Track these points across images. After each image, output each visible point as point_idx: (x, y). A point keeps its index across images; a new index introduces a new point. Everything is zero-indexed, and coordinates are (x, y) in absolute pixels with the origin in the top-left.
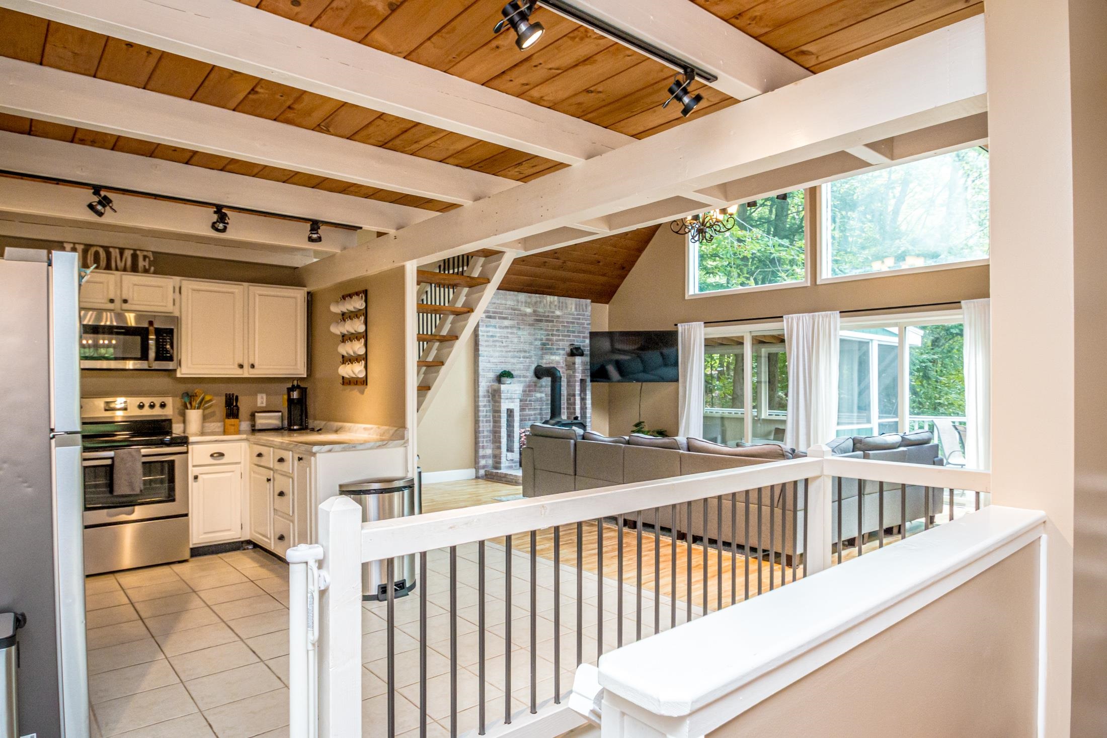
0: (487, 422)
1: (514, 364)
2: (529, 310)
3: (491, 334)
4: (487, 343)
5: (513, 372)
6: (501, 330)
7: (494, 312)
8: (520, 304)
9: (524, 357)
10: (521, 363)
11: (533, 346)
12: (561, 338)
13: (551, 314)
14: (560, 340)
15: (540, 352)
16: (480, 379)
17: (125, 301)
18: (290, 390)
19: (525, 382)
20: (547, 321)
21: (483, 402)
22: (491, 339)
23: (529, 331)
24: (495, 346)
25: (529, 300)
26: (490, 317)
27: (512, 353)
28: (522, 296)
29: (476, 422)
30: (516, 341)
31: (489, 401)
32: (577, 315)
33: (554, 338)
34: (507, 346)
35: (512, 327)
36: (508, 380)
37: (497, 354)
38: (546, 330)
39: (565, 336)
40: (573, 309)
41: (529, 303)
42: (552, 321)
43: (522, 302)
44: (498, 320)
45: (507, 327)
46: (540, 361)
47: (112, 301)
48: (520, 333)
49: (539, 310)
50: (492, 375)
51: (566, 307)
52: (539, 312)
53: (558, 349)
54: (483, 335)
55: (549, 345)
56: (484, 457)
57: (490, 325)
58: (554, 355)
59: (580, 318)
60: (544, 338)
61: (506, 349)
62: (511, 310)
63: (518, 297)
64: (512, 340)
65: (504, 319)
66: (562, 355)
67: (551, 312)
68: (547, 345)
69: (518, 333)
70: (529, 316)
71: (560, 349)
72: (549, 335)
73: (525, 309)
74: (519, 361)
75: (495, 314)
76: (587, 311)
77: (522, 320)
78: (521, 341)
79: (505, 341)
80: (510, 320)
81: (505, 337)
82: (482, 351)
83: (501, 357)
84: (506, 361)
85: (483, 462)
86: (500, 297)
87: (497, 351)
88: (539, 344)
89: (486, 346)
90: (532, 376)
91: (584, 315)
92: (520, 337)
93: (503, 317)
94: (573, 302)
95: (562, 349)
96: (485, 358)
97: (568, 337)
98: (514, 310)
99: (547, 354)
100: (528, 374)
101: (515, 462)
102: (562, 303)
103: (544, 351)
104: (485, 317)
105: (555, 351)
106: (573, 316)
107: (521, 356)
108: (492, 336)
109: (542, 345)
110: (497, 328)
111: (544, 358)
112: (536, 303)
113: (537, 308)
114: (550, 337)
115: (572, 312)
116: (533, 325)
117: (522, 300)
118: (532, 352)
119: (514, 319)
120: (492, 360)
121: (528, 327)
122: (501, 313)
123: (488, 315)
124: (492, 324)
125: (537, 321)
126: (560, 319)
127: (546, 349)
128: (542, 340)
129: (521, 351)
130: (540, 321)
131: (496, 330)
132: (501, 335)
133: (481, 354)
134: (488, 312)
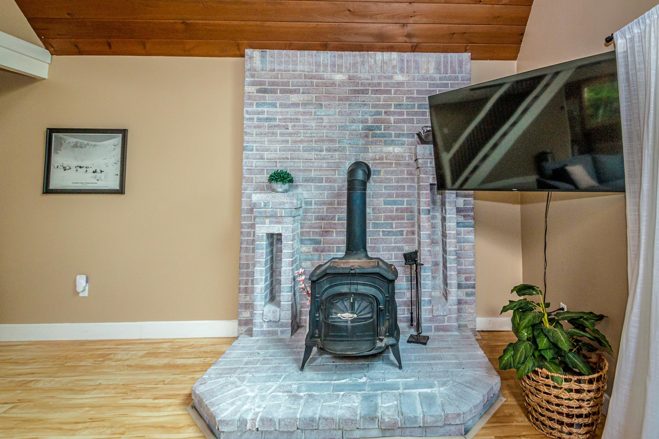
1: (308, 160)
2: (339, 77)
3: (265, 116)
4: (258, 130)
6: (284, 110)
7: (273, 84)
8: (322, 69)
9: (328, 150)
10: (324, 159)
11: (347, 132)
12: (405, 117)
13: (383, 81)
14: (404, 121)
15: (361, 142)
16: (244, 186)
19: (331, 188)
20: (376, 92)
22: (267, 124)
23: (337, 110)
24: (273, 133)
25: (338, 62)
26: (265, 91)
27: (305, 144)
28: (325, 57)
30: (314, 125)
32: (441, 79)
33: (392, 118)
34: (296, 134)
35: (305, 105)
37: (274, 147)
38: (374, 106)
39: (416, 114)
40: (432, 71)
41: (340, 66)
42: (388, 92)
43: (326, 66)
44: (279, 95)
45: (296, 105)
46: (362, 155)
48: (321, 112)
49: (359, 75)
51: (417, 68)
52: (360, 78)
53: (398, 136)
54: (252, 119)
55: (380, 130)
56: (248, 306)
57: (264, 103)
58: (391, 145)
59: (448, 84)
60: (369, 119)
61: (294, 138)
62: (305, 79)
63: (318, 58)
64: (306, 124)
65: (291, 92)
66: (408, 145)
67: (385, 77)
68: (375, 130)
69: (318, 113)
70: (339, 86)
71: (403, 134)
72: (379, 113)
73: (333, 76)
74: (319, 156)
75: (273, 85)
76: (461, 72)
77: (326, 93)
78: (324, 124)
79: (292, 126)
80: (303, 93)
81: (291, 120)
82: (248, 142)
83: (284, 151)
84: (294, 157)
85: (246, 315)
86: (283, 60)
87: (277, 141)
88: (360, 128)
89: (257, 134)
90: (344, 179)
91: (456, 78)
92: (322, 119)
93: (289, 89)
94: (431, 59)
95: (408, 135)
96: (254, 152)
97: (420, 116)
98: (311, 78)
99: (376, 144)
100: (337, 176)
101: (282, 326)
102: (408, 61)
103: (370, 139)
104: (255, 92)
105: (393, 138)
106: (432, 82)
107: (324, 148)
108: (267, 120)
109: (365, 130)
110: (278, 107)
111: (370, 151)
112: (355, 64)
113: (357, 72)
114: (383, 116)
115: (428, 76)
116: (347, 99)
117: (326, 62)
118: (345, 141)
119: (310, 92)
120: (266, 155)
121: (337, 102)
122: (284, 84)
123: (260, 88)
124: (268, 102)
125: (355, 93)
126: (403, 87)
127: (374, 136)
128: (366, 123)
129: (323, 141)
130: (363, 93)
131: (275, 110)
132: (285, 117)
133: (247, 146)
134: (261, 83)
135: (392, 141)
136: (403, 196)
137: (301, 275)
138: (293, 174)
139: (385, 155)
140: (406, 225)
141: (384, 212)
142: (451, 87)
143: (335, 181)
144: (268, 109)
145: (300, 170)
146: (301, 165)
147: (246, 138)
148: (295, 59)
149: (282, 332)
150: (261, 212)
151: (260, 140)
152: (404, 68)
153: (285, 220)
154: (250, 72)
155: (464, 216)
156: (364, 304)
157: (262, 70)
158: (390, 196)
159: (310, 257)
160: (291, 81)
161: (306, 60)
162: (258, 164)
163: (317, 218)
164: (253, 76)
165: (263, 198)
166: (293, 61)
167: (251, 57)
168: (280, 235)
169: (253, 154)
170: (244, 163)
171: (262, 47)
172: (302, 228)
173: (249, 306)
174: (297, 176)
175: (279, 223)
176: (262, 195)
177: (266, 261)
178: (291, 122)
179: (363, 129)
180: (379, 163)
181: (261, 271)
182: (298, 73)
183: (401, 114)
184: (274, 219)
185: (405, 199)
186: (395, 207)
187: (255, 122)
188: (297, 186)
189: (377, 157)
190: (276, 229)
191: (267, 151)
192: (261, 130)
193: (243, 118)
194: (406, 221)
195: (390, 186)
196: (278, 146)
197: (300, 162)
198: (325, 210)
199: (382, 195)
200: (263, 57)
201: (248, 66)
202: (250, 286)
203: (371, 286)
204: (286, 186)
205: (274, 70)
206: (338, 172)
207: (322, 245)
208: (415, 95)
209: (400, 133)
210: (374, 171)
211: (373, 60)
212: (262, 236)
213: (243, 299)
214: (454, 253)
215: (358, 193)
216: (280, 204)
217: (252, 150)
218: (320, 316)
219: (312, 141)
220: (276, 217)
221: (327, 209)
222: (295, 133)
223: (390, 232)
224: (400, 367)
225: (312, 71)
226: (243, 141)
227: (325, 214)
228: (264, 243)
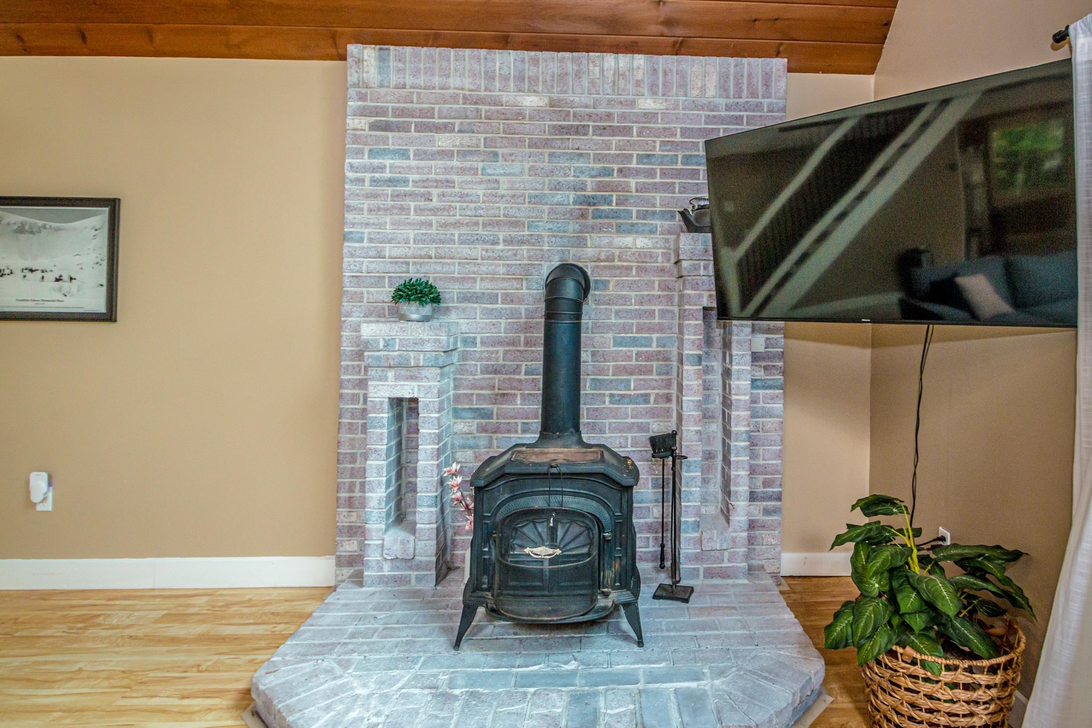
1: (470, 260)
2: (531, 101)
3: (387, 175)
4: (373, 202)
6: (422, 163)
7: (402, 113)
8: (497, 84)
9: (508, 241)
10: (500, 258)
11: (546, 207)
12: (658, 180)
13: (617, 110)
14: (655, 187)
15: (573, 226)
16: (346, 306)
19: (513, 314)
20: (602, 131)
22: (389, 190)
23: (527, 165)
24: (402, 209)
25: (530, 71)
26: (386, 127)
27: (464, 230)
28: (506, 60)
30: (481, 193)
32: (728, 108)
33: (633, 182)
34: (448, 210)
35: (463, 154)
37: (409, 234)
38: (598, 158)
39: (679, 174)
40: (711, 92)
41: (534, 80)
42: (627, 131)
43: (505, 78)
44: (414, 134)
46: (573, 251)
48: (496, 168)
49: (570, 97)
51: (683, 85)
52: (572, 104)
53: (643, 215)
54: (361, 181)
55: (609, 204)
56: (354, 530)
57: (384, 150)
58: (629, 232)
59: (741, 117)
60: (589, 184)
61: (443, 219)
62: (464, 103)
63: (490, 64)
64: (466, 191)
65: (437, 129)
66: (662, 233)
67: (621, 103)
68: (600, 204)
69: (489, 171)
70: (531, 118)
71: (654, 213)
72: (608, 172)
73: (519, 98)
74: (490, 254)
75: (402, 116)
76: (767, 95)
77: (504, 132)
78: (501, 192)
79: (439, 196)
80: (460, 131)
81: (438, 183)
82: (354, 224)
83: (423, 242)
84: (443, 254)
85: (350, 546)
86: (422, 66)
87: (409, 224)
88: (571, 200)
89: (370, 211)
90: (538, 297)
91: (758, 107)
92: (497, 182)
93: (434, 124)
94: (710, 69)
95: (663, 215)
96: (365, 244)
97: (687, 178)
98: (476, 103)
99: (600, 231)
100: (525, 291)
101: (418, 567)
102: (665, 73)
103: (590, 221)
104: (367, 128)
105: (634, 220)
106: (711, 113)
107: (501, 238)
108: (391, 182)
109: (581, 204)
110: (412, 157)
111: (589, 243)
112: (563, 76)
113: (566, 92)
114: (616, 178)
115: (704, 101)
116: (546, 144)
117: (505, 71)
118: (541, 224)
119: (475, 128)
120: (388, 249)
121: (527, 150)
122: (423, 113)
123: (376, 121)
124: (392, 147)
125: (561, 134)
126: (656, 122)
127: (598, 215)
128: (583, 190)
129: (498, 223)
130: (577, 133)
131: (405, 163)
132: (425, 177)
133: (351, 232)
134: (378, 112)
135: (632, 225)
136: (650, 330)
137: (455, 474)
138: (440, 287)
139: (617, 252)
140: (655, 384)
141: (614, 360)
142: (748, 124)
143: (521, 301)
144: (392, 161)
145: (454, 280)
146: (456, 270)
147: (349, 217)
148: (445, 64)
149: (419, 579)
150: (378, 358)
151: (376, 221)
152: (657, 86)
153: (425, 372)
154: (358, 90)
155: (766, 368)
156: (575, 529)
157: (381, 86)
158: (625, 328)
159: (471, 442)
160: (437, 107)
161: (467, 67)
162: (373, 266)
163: (486, 370)
164: (362, 97)
165: (383, 332)
166: (441, 68)
167: (359, 60)
168: (415, 400)
169: (363, 248)
170: (345, 265)
171: (381, 41)
172: (456, 387)
173: (357, 531)
174: (449, 291)
175: (412, 378)
176: (381, 325)
177: (389, 450)
178: (436, 187)
179: (575, 203)
180: (605, 267)
181: (379, 468)
182: (451, 91)
183: (651, 174)
184: (403, 372)
185: (655, 336)
186: (635, 350)
187: (367, 187)
188: (448, 309)
189: (603, 257)
190: (406, 390)
191: (390, 241)
192: (380, 202)
193: (343, 178)
194: (654, 377)
195: (627, 311)
196: (411, 234)
197: (454, 264)
198: (501, 354)
199: (609, 328)
200: (382, 60)
201: (352, 78)
202: (357, 494)
203: (587, 496)
204: (427, 309)
205: (404, 87)
206: (527, 284)
207: (495, 421)
208: (678, 139)
209: (647, 211)
210: (596, 282)
211: (597, 69)
212: (382, 403)
213: (345, 518)
214: (744, 436)
215: (564, 324)
216: (416, 343)
217: (361, 240)
218: (491, 552)
219: (477, 224)
220: (408, 367)
221: (506, 353)
222: (444, 209)
223: (623, 396)
224: (640, 643)
225: (478, 89)
226: (342, 222)
227: (501, 362)
228: (385, 416)
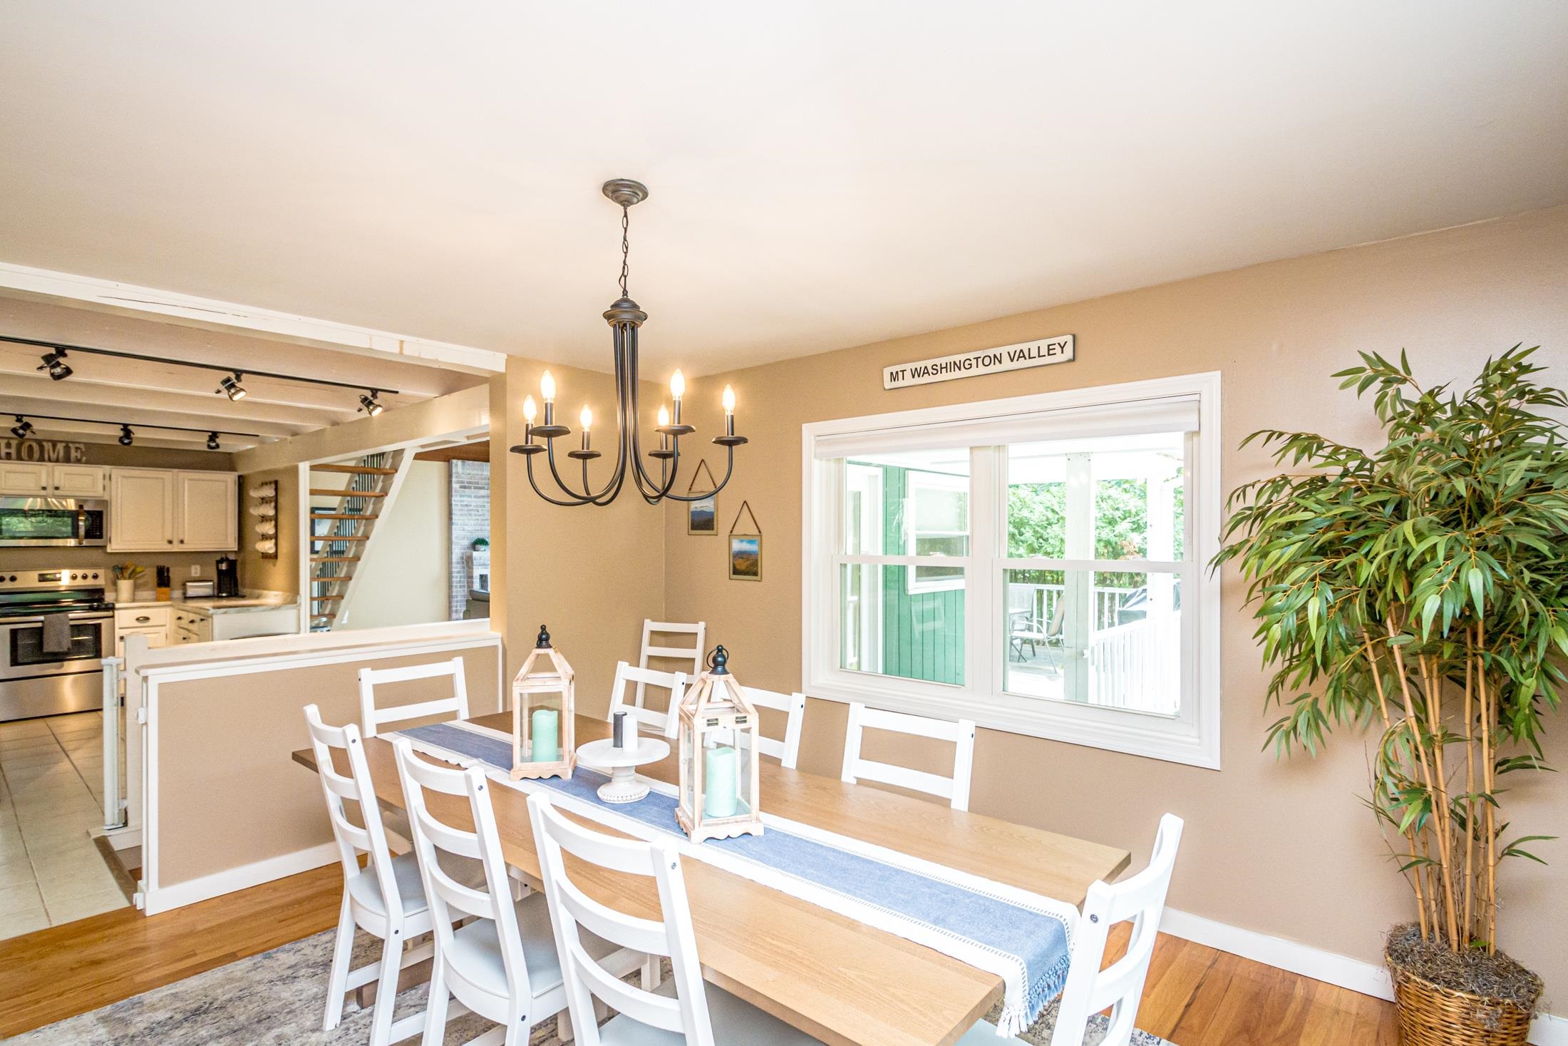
0: (460, 587)
3: (465, 503)
4: (460, 512)
5: (487, 540)
6: (476, 500)
7: (468, 483)
16: (454, 547)
17: (57, 488)
18: (219, 562)
21: (456, 568)
22: (466, 508)
24: (470, 515)
26: (465, 487)
29: (450, 587)
31: (464, 568)
34: (483, 515)
36: (482, 547)
37: (473, 522)
44: (473, 490)
45: (484, 496)
47: (44, 488)
50: (466, 543)
57: (464, 495)
75: (470, 484)
79: (481, 510)
80: (487, 489)
81: (481, 506)
82: (455, 520)
83: (477, 525)
84: (483, 529)
86: (475, 468)
87: (472, 519)
89: (460, 515)
93: (479, 487)
104: (459, 488)
108: (466, 505)
110: (472, 497)
120: (466, 528)
122: (476, 483)
123: (462, 486)
131: (471, 499)
132: (477, 504)
133: (455, 523)
134: (463, 482)
144: (467, 499)
147: (454, 517)
151: (464, 519)
154: (456, 474)
157: (462, 473)
160: (480, 481)
162: (462, 534)
164: (457, 477)
167: (456, 465)
170: (453, 533)
171: (463, 459)
187: (459, 507)
191: (466, 525)
192: (462, 512)
197: (486, 532)
200: (462, 465)
201: (454, 470)
205: (470, 474)
217: (458, 525)
228: (478, 580)
